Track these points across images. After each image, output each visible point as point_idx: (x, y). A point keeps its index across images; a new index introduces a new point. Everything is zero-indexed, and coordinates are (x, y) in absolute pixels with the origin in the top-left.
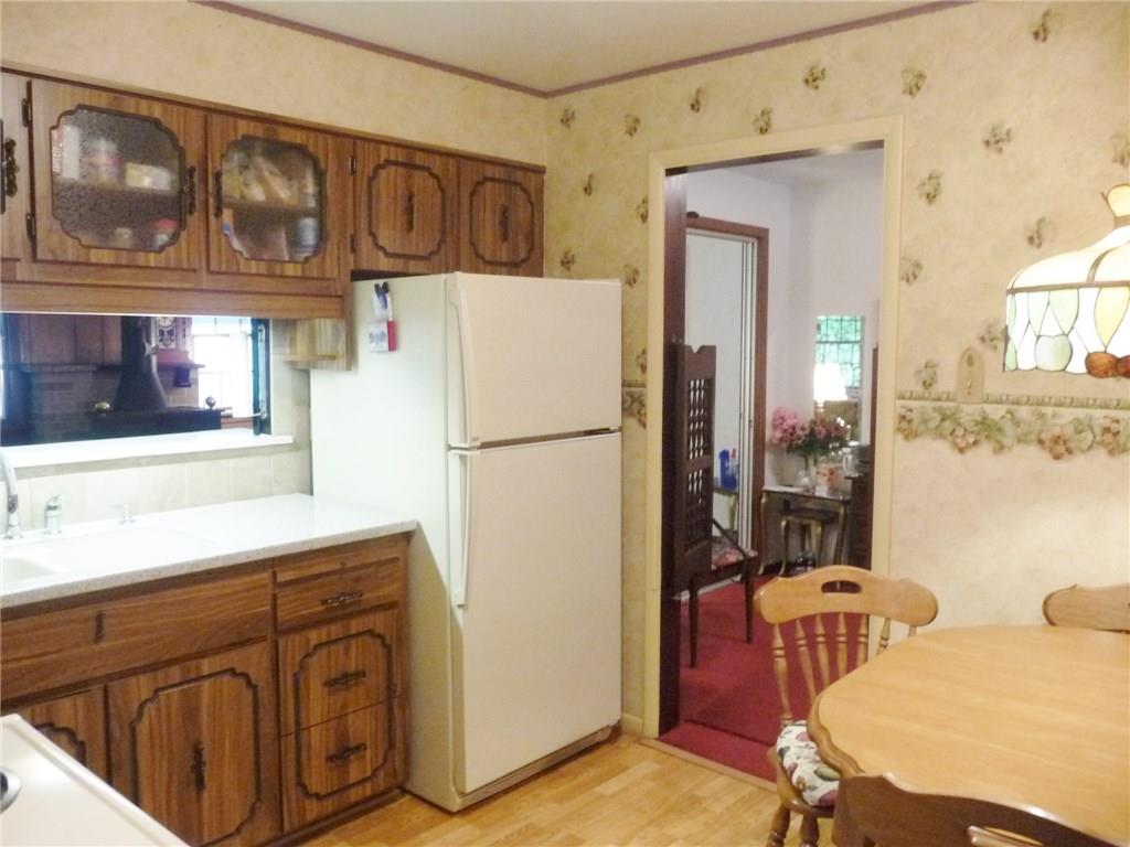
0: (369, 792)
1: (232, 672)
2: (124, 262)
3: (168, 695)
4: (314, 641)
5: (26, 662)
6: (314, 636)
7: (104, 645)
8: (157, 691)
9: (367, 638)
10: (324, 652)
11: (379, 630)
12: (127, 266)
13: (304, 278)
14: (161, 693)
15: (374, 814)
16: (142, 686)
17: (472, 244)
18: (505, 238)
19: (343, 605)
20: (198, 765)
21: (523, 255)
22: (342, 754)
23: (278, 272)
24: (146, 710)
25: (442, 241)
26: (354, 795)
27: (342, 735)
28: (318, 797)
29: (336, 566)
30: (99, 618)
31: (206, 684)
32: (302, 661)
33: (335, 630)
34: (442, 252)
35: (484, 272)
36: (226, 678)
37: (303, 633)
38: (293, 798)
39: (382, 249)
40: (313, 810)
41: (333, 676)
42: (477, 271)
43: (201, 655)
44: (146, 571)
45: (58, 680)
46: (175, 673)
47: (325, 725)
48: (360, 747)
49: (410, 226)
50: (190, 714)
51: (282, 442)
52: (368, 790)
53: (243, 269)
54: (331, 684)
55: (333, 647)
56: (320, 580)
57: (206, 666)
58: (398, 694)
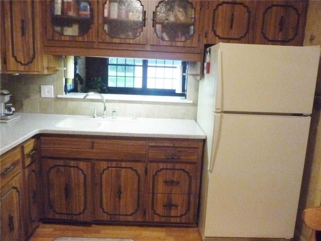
0: (178, 221)
1: (132, 168)
2: (123, 42)
3: (112, 169)
4: (161, 167)
5: (74, 149)
6: (161, 166)
7: (94, 150)
8: (108, 167)
9: (182, 172)
10: (165, 171)
11: (187, 170)
12: (124, 43)
13: (184, 47)
14: (109, 168)
15: (182, 229)
16: (104, 165)
17: (262, 33)
18: (281, 30)
19: (173, 158)
20: (120, 192)
21: (291, 37)
22: (169, 205)
23: (174, 45)
24: (105, 172)
25: (247, 32)
26: (173, 220)
27: (170, 199)
28: (159, 215)
29: (171, 145)
30: (93, 143)
31: (123, 170)
32: (157, 172)
33: (169, 166)
34: (247, 37)
35: (268, 44)
36: (130, 170)
37: (158, 164)
38: (150, 213)
39: (218, 36)
40: (157, 219)
41: (168, 180)
42: (264, 44)
43: (122, 161)
44: (105, 133)
45: (82, 156)
46: (114, 164)
47: (163, 195)
48: (177, 206)
49: (231, 27)
50: (118, 176)
51: (189, 102)
52: (178, 220)
53: (161, 44)
54: (166, 182)
55: (168, 171)
56: (166, 148)
57: (123, 164)
58: (193, 193)
